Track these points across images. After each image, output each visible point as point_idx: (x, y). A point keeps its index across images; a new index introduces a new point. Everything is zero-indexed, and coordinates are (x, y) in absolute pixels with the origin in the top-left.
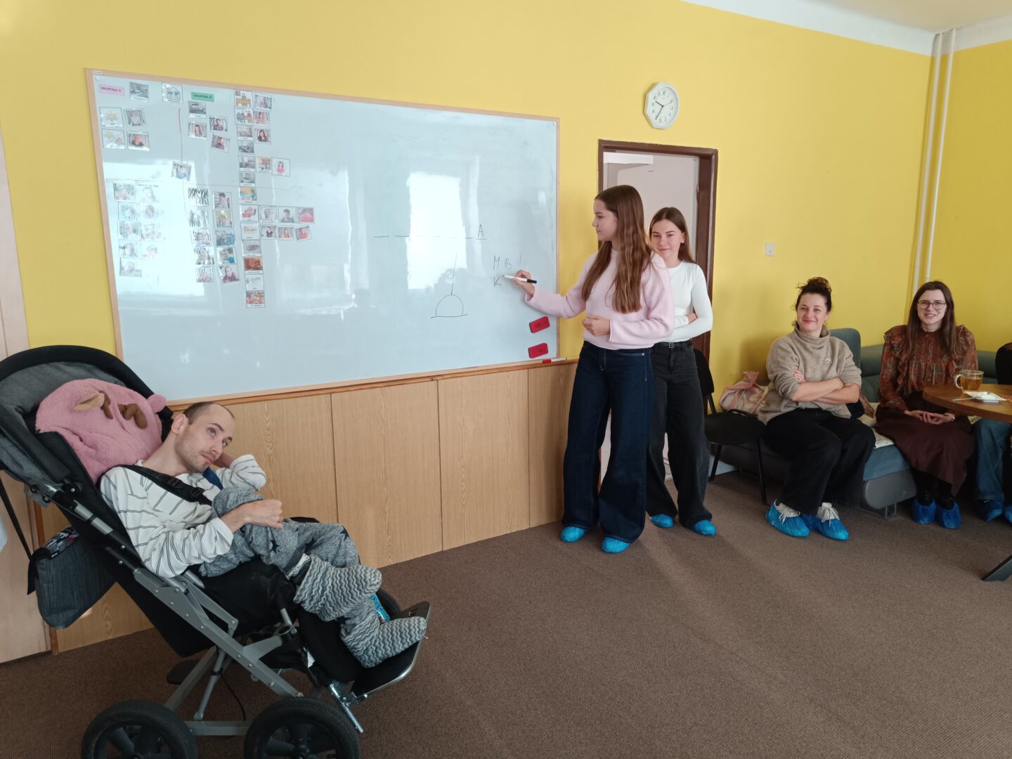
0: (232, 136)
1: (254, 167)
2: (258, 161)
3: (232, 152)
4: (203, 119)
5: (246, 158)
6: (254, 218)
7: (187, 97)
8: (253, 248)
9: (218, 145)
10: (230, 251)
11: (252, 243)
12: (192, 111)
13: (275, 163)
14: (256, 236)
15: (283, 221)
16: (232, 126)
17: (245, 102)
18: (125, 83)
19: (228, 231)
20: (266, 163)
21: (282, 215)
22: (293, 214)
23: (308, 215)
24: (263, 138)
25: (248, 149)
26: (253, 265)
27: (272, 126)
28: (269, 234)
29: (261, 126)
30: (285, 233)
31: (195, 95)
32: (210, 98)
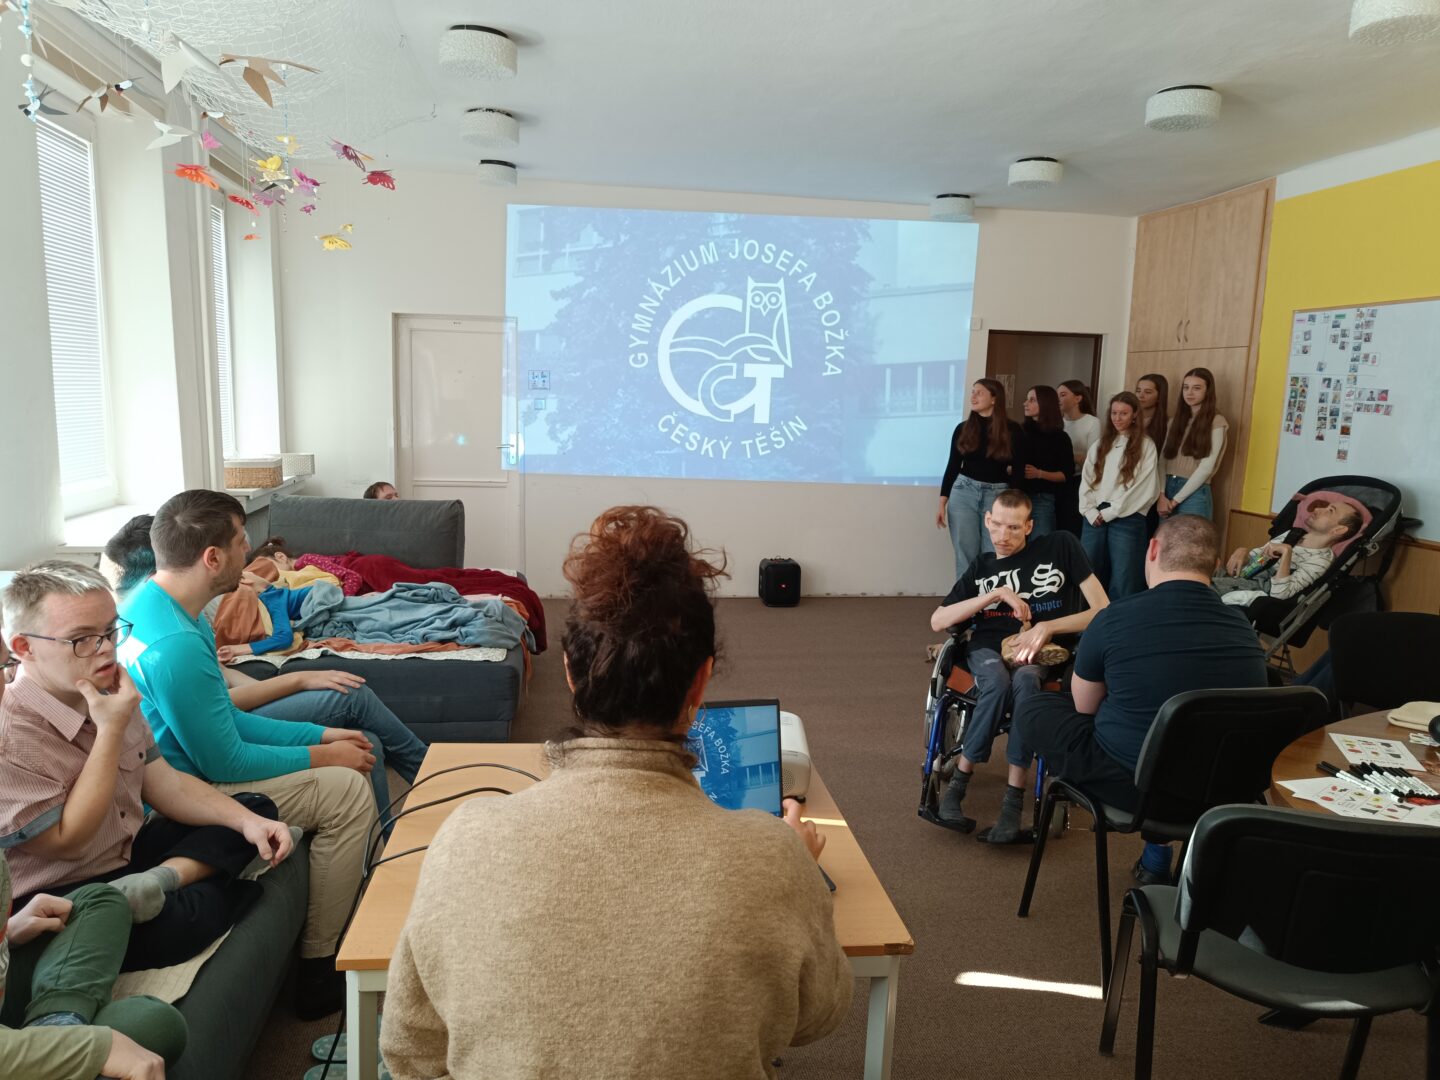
0: (1351, 342)
1: (1358, 360)
2: (1362, 356)
3: (1349, 352)
4: (1338, 331)
5: (1356, 354)
6: (1352, 397)
7: (1333, 318)
8: (1348, 419)
9: (1342, 347)
10: (1335, 420)
11: (1349, 415)
12: (1334, 327)
13: (1371, 356)
14: (1350, 410)
15: (1368, 400)
16: (1352, 333)
17: (1361, 315)
18: (1305, 316)
19: (1337, 406)
20: (1366, 357)
21: (1369, 395)
22: (1375, 395)
23: (1384, 395)
24: (1367, 340)
25: (1358, 348)
26: (1345, 431)
27: (1373, 330)
28: (1358, 409)
29: (1366, 331)
30: (1367, 408)
31: (1338, 316)
32: (1343, 316)
